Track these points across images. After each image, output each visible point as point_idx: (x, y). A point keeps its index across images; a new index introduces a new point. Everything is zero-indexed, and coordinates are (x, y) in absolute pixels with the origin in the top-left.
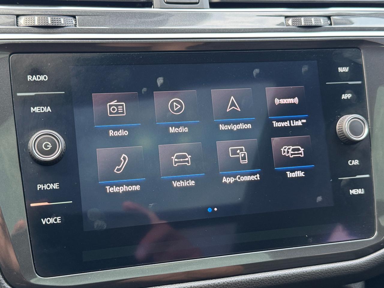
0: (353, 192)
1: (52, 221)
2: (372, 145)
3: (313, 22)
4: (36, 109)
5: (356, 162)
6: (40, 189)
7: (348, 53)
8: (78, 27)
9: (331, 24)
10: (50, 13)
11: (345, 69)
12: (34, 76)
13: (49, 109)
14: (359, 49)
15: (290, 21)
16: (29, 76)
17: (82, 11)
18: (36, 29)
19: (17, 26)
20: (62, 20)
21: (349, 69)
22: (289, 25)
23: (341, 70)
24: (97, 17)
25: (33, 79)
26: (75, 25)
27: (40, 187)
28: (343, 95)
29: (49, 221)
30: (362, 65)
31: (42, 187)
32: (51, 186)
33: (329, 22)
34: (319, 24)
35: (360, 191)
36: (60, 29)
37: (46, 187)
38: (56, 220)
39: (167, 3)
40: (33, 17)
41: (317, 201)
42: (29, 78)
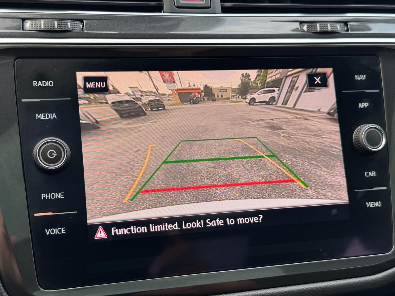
0: (370, 204)
1: (56, 231)
2: (390, 156)
3: (329, 27)
4: (41, 116)
5: (373, 174)
6: (45, 198)
7: (365, 60)
8: (85, 31)
9: (348, 30)
10: (57, 17)
11: (362, 77)
12: (40, 82)
13: (54, 116)
14: (376, 55)
15: (305, 28)
16: (34, 82)
17: (90, 15)
18: (42, 33)
19: (23, 30)
20: (69, 24)
21: (366, 77)
22: (304, 31)
23: (357, 77)
24: (105, 21)
25: (39, 85)
26: (83, 30)
27: (44, 196)
28: (360, 104)
29: (53, 231)
30: (380, 73)
31: (47, 196)
32: (56, 195)
33: (346, 28)
34: (335, 30)
35: (377, 204)
36: (66, 34)
37: (50, 196)
38: (60, 231)
39: (178, 7)
40: (39, 21)
41: (332, 214)
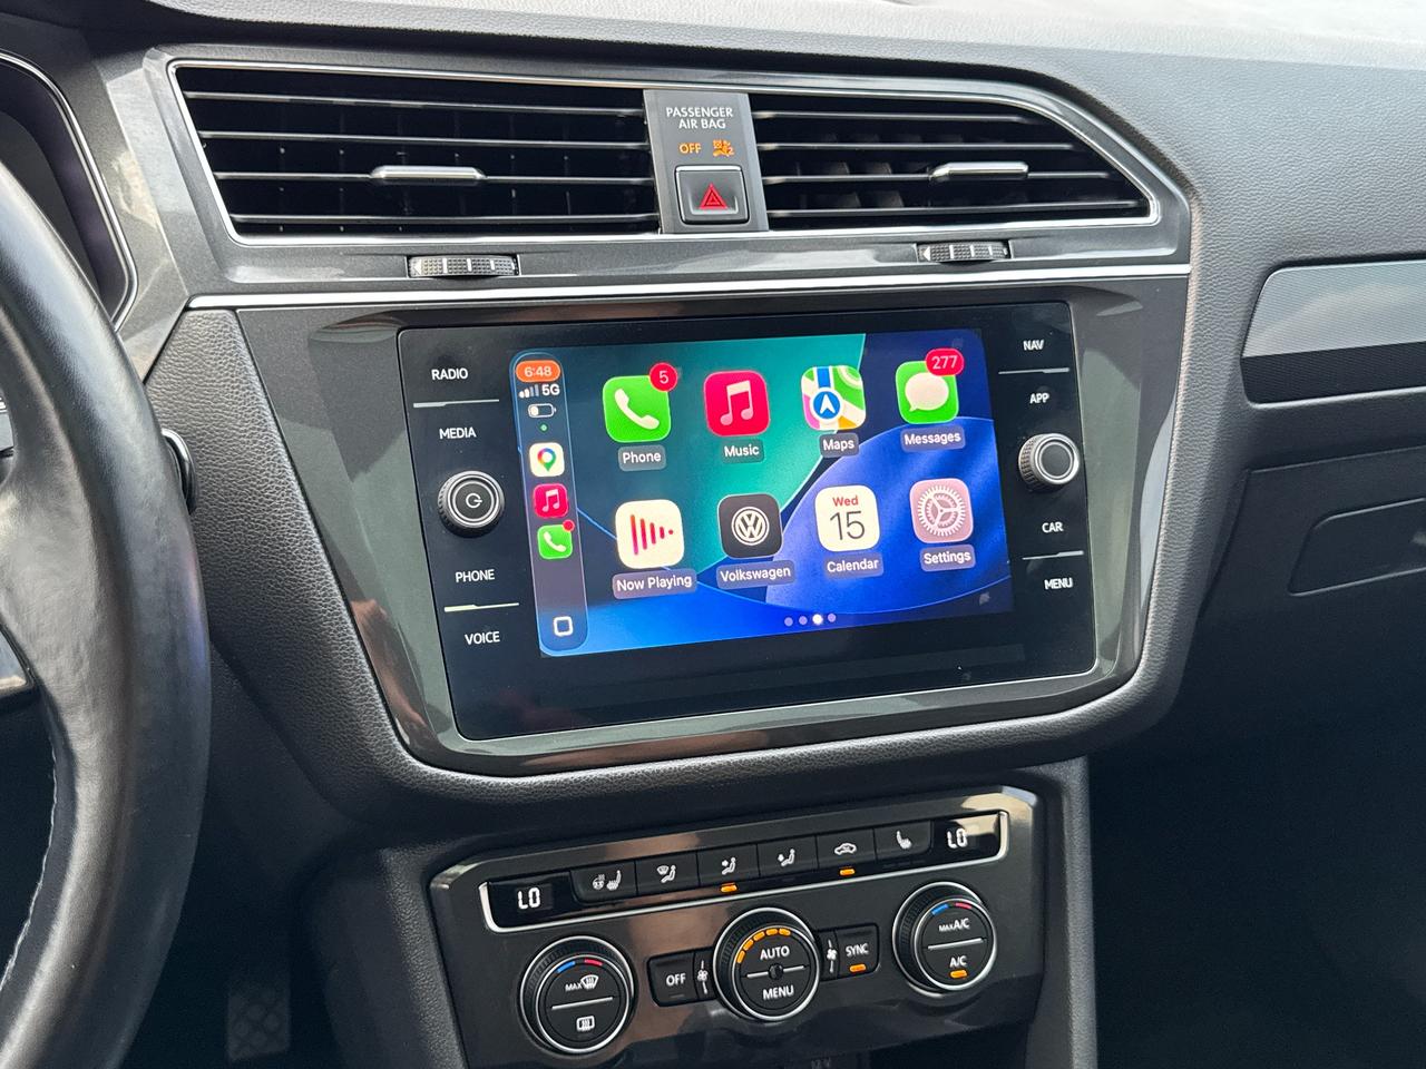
0: (1052, 584)
1: (484, 638)
2: (1089, 493)
3: (973, 251)
4: (449, 433)
5: (1057, 527)
6: (461, 580)
7: (1042, 312)
8: (521, 276)
9: (1009, 256)
10: (469, 251)
11: (1038, 345)
12: (444, 371)
13: (472, 432)
14: (1064, 302)
15: (927, 253)
16: (433, 371)
17: (527, 245)
18: (444, 281)
19: (410, 276)
20: (492, 262)
21: (1044, 345)
22: (925, 260)
23: (1027, 345)
24: (555, 255)
25: (442, 376)
26: (516, 272)
27: (460, 576)
28: (1033, 396)
29: (478, 639)
30: (1071, 336)
31: (465, 577)
32: (480, 575)
33: (1005, 252)
34: (985, 257)
35: (1066, 583)
36: (487, 281)
37: (470, 576)
38: (491, 637)
39: (687, 222)
40: (438, 258)
41: (981, 602)
42: (435, 374)
